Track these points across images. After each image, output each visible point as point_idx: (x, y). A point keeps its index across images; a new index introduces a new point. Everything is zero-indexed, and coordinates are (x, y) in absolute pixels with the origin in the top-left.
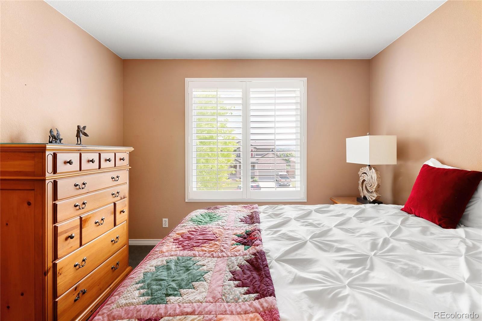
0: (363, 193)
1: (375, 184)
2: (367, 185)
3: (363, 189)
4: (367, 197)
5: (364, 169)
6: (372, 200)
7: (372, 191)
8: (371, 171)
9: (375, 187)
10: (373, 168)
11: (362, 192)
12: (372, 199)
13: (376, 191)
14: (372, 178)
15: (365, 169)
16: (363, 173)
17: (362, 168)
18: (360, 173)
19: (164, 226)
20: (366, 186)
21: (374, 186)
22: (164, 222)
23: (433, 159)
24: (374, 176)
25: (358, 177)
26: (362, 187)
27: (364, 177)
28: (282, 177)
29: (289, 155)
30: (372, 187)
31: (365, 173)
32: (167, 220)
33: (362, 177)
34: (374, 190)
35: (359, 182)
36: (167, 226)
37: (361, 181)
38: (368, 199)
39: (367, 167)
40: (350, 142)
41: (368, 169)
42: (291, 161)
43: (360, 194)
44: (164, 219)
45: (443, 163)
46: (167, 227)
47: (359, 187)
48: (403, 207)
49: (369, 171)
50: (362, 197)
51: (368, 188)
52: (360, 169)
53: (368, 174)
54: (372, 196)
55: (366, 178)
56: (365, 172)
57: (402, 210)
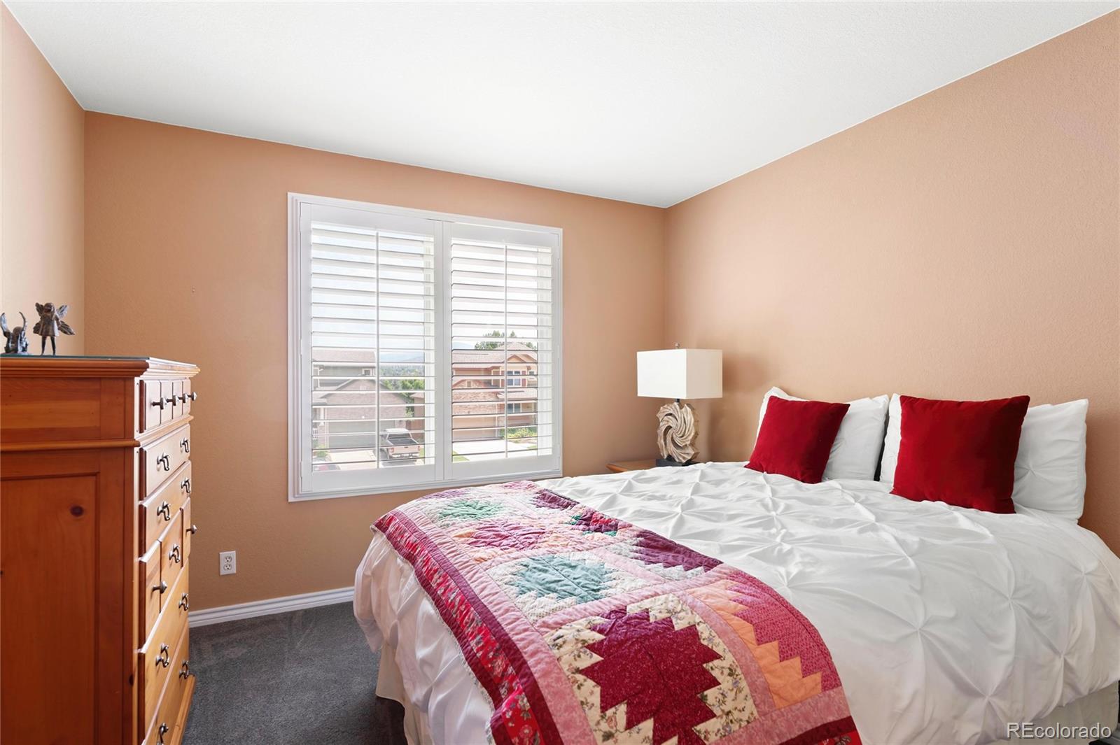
0: (667, 450)
1: (691, 433)
2: (674, 436)
3: (666, 444)
4: (674, 456)
5: (669, 408)
6: (684, 461)
7: (684, 444)
8: (683, 410)
9: (690, 438)
10: (688, 405)
11: (664, 449)
12: (684, 458)
13: (692, 444)
14: (685, 422)
15: (671, 407)
16: (666, 415)
17: (666, 406)
18: (660, 415)
19: (223, 572)
20: (673, 439)
21: (689, 435)
22: (223, 562)
23: (776, 388)
24: (689, 418)
25: (657, 423)
26: (665, 440)
27: (668, 421)
28: (396, 439)
29: (409, 384)
30: (685, 437)
31: (671, 414)
32: (233, 554)
33: (664, 423)
34: (688, 443)
35: (658, 431)
36: (234, 570)
37: (663, 429)
38: (677, 460)
39: (676, 404)
40: (646, 359)
41: (678, 407)
42: (417, 398)
43: (659, 452)
44: (223, 554)
45: (789, 394)
46: (233, 574)
47: (659, 439)
48: (747, 463)
49: (678, 410)
50: (666, 457)
51: (678, 441)
52: (661, 408)
53: (677, 418)
54: (684, 453)
55: (672, 422)
56: (670, 412)
57: (745, 467)
